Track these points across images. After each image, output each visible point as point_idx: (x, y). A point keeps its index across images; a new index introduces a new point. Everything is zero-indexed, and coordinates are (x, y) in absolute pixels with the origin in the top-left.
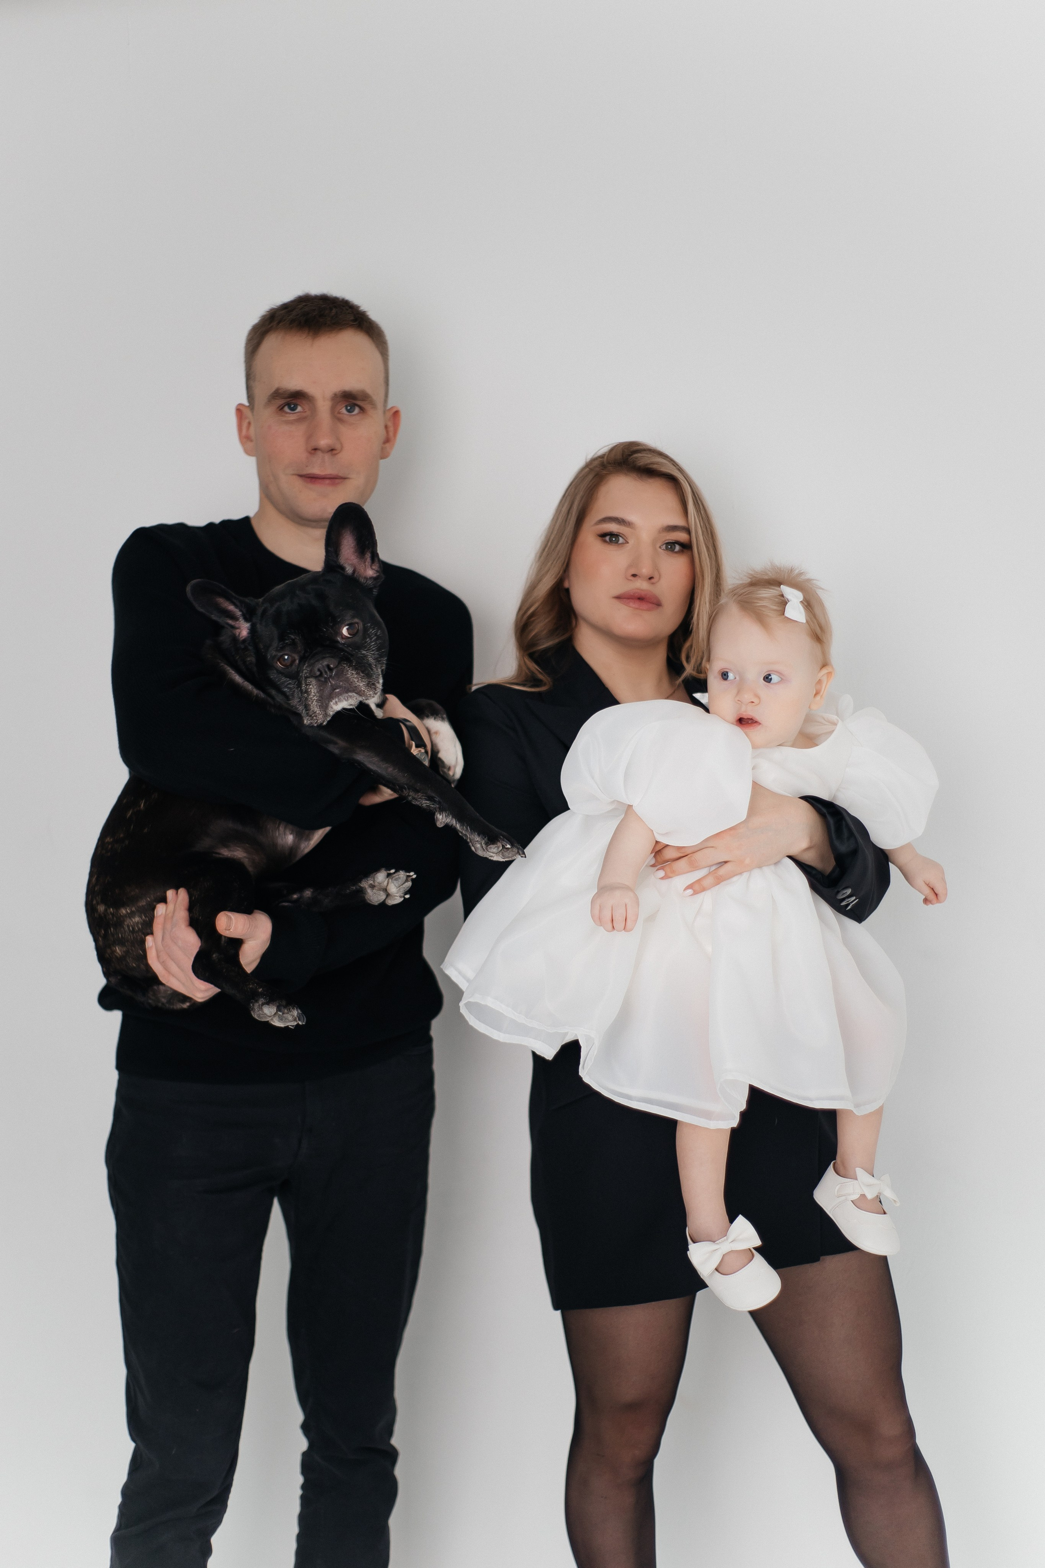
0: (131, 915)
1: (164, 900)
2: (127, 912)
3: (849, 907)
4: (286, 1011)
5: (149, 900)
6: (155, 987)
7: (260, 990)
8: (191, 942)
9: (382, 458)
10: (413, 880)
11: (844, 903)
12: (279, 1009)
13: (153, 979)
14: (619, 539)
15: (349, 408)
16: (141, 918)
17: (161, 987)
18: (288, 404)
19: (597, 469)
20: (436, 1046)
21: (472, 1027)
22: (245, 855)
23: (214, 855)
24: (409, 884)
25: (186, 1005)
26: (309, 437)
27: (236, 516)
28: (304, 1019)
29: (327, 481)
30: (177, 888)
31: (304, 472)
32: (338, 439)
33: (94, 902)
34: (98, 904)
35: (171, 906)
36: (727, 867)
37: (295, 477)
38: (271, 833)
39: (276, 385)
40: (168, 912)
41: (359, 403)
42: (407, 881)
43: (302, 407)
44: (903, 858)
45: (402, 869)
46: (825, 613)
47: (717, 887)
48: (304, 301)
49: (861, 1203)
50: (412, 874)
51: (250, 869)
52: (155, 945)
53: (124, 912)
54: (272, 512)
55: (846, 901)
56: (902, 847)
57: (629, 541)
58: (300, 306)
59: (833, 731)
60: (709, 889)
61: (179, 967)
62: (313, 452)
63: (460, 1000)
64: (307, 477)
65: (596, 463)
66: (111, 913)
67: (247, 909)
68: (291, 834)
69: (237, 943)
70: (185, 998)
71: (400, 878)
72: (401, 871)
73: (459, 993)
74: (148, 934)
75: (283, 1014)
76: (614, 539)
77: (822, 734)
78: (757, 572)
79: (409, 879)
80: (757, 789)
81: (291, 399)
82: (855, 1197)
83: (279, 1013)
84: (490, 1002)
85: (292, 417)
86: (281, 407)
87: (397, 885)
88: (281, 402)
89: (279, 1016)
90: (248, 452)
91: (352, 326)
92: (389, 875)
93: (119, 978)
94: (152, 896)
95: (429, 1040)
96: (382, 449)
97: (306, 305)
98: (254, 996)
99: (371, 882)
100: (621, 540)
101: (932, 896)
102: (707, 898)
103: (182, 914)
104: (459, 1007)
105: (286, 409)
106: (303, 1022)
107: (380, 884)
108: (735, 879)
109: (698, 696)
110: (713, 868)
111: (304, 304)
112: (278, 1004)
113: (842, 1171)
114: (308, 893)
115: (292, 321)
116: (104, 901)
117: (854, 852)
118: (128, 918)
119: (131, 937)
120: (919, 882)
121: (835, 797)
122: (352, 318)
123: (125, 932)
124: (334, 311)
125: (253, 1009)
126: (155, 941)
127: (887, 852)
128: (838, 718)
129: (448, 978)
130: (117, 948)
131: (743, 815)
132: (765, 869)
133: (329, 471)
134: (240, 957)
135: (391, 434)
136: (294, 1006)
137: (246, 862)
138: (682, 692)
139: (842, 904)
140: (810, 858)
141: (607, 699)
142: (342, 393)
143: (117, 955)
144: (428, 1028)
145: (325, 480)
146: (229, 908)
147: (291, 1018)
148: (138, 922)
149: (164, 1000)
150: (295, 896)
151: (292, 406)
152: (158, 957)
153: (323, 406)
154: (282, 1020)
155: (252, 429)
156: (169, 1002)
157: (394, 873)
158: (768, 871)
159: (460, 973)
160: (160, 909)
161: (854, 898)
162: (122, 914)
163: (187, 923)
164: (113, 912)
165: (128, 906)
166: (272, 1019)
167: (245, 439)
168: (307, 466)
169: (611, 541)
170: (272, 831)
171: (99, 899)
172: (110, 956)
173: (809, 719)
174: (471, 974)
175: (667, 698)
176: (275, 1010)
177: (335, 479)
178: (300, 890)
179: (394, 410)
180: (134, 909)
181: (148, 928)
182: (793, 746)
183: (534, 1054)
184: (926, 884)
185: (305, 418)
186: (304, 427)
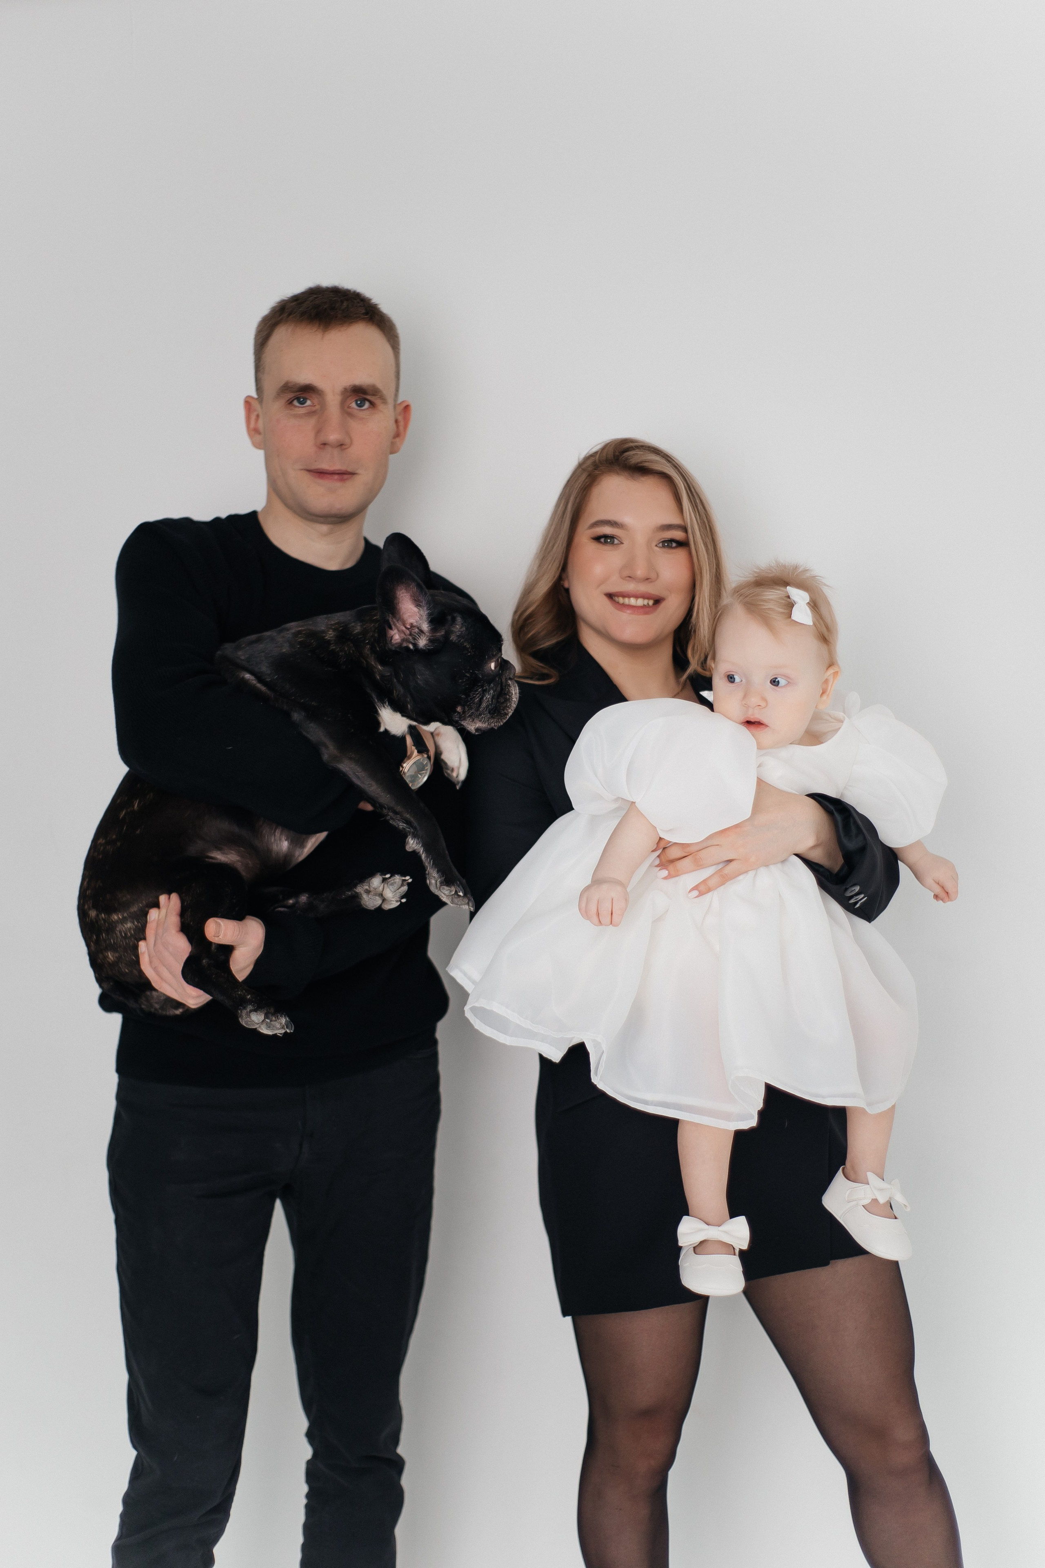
0: (124, 921)
1: (157, 905)
2: (119, 918)
3: (858, 906)
4: (274, 1018)
5: (141, 905)
6: (148, 993)
7: (249, 997)
8: (182, 947)
9: (392, 453)
10: (409, 884)
11: (852, 901)
12: (266, 1017)
13: (146, 985)
14: (614, 540)
15: (359, 402)
16: (134, 924)
17: (154, 993)
18: (298, 399)
19: (590, 469)
20: (442, 1049)
21: (477, 1031)
22: (238, 858)
23: (207, 860)
24: (405, 888)
25: (179, 1012)
26: (318, 431)
27: (243, 510)
28: (292, 1027)
29: (336, 477)
30: (169, 893)
31: (313, 467)
32: (348, 434)
33: (86, 907)
34: (89, 909)
35: (163, 911)
36: (732, 866)
37: (302, 471)
38: (266, 837)
39: (285, 378)
40: (160, 917)
41: (368, 397)
42: (402, 885)
43: (311, 401)
44: (913, 856)
45: (398, 873)
46: (830, 612)
47: (722, 887)
48: (315, 293)
49: (873, 1207)
50: (408, 878)
51: (243, 874)
52: (148, 949)
53: (116, 917)
54: (279, 506)
55: (854, 899)
56: (911, 846)
57: (624, 542)
58: (311, 299)
59: (840, 728)
60: (716, 889)
61: (171, 973)
62: (322, 446)
63: (465, 1004)
64: (315, 472)
65: (589, 462)
66: (103, 919)
67: (238, 915)
68: (286, 840)
69: (227, 950)
70: (178, 1004)
71: (395, 883)
72: (396, 876)
73: (464, 996)
74: (141, 939)
75: (271, 1021)
76: (609, 541)
77: (828, 732)
78: (762, 570)
79: (405, 883)
80: (762, 786)
81: (301, 393)
82: (866, 1202)
83: (267, 1020)
84: (495, 1007)
85: (301, 411)
86: (290, 401)
87: (392, 890)
88: (290, 396)
89: (267, 1023)
90: (257, 445)
91: (363, 319)
92: (384, 880)
93: (111, 984)
94: (144, 902)
95: (435, 1042)
96: (393, 444)
97: (316, 298)
98: (242, 1003)
99: (367, 887)
100: (616, 541)
101: (942, 894)
102: (714, 898)
103: (174, 920)
104: (464, 1012)
105: (296, 403)
106: (291, 1030)
107: (376, 889)
108: (741, 877)
109: (705, 694)
110: (720, 866)
111: (315, 296)
112: (265, 1011)
113: (852, 1175)
114: (304, 898)
115: (303, 314)
116: (95, 906)
117: (863, 850)
118: (120, 925)
119: (123, 942)
120: (929, 881)
121: (842, 795)
122: (364, 311)
123: (117, 937)
124: (345, 304)
125: (241, 1016)
126: (147, 946)
127: (895, 851)
128: (844, 715)
129: (453, 980)
130: (109, 954)
131: (748, 814)
132: (772, 867)
133: (338, 467)
134: (231, 963)
135: (401, 428)
136: (283, 1014)
137: (239, 866)
138: (689, 691)
139: (850, 902)
140: (817, 856)
141: (614, 695)
142: (352, 388)
143: (110, 961)
144: (433, 1030)
145: (334, 475)
146: (220, 914)
147: (278, 1026)
148: (130, 927)
149: (157, 1006)
150: (291, 901)
151: (302, 400)
152: (151, 962)
153: (333, 400)
154: (269, 1027)
155: (261, 421)
156: (162, 1008)
157: (390, 878)
158: (775, 869)
159: (465, 974)
160: (153, 914)
161: (862, 896)
162: (114, 920)
163: (178, 928)
164: (105, 918)
165: (120, 912)
166: (260, 1027)
167: (254, 431)
168: (316, 461)
169: (606, 543)
170: (268, 836)
171: (90, 903)
172: (102, 962)
173: (817, 717)
174: (476, 976)
175: (675, 696)
176: (263, 1017)
177: (344, 475)
178: (296, 895)
179: (405, 405)
180: (125, 915)
181: (140, 933)
182: (799, 744)
183: (541, 1056)
184: (936, 882)
185: (314, 412)
186: (312, 421)
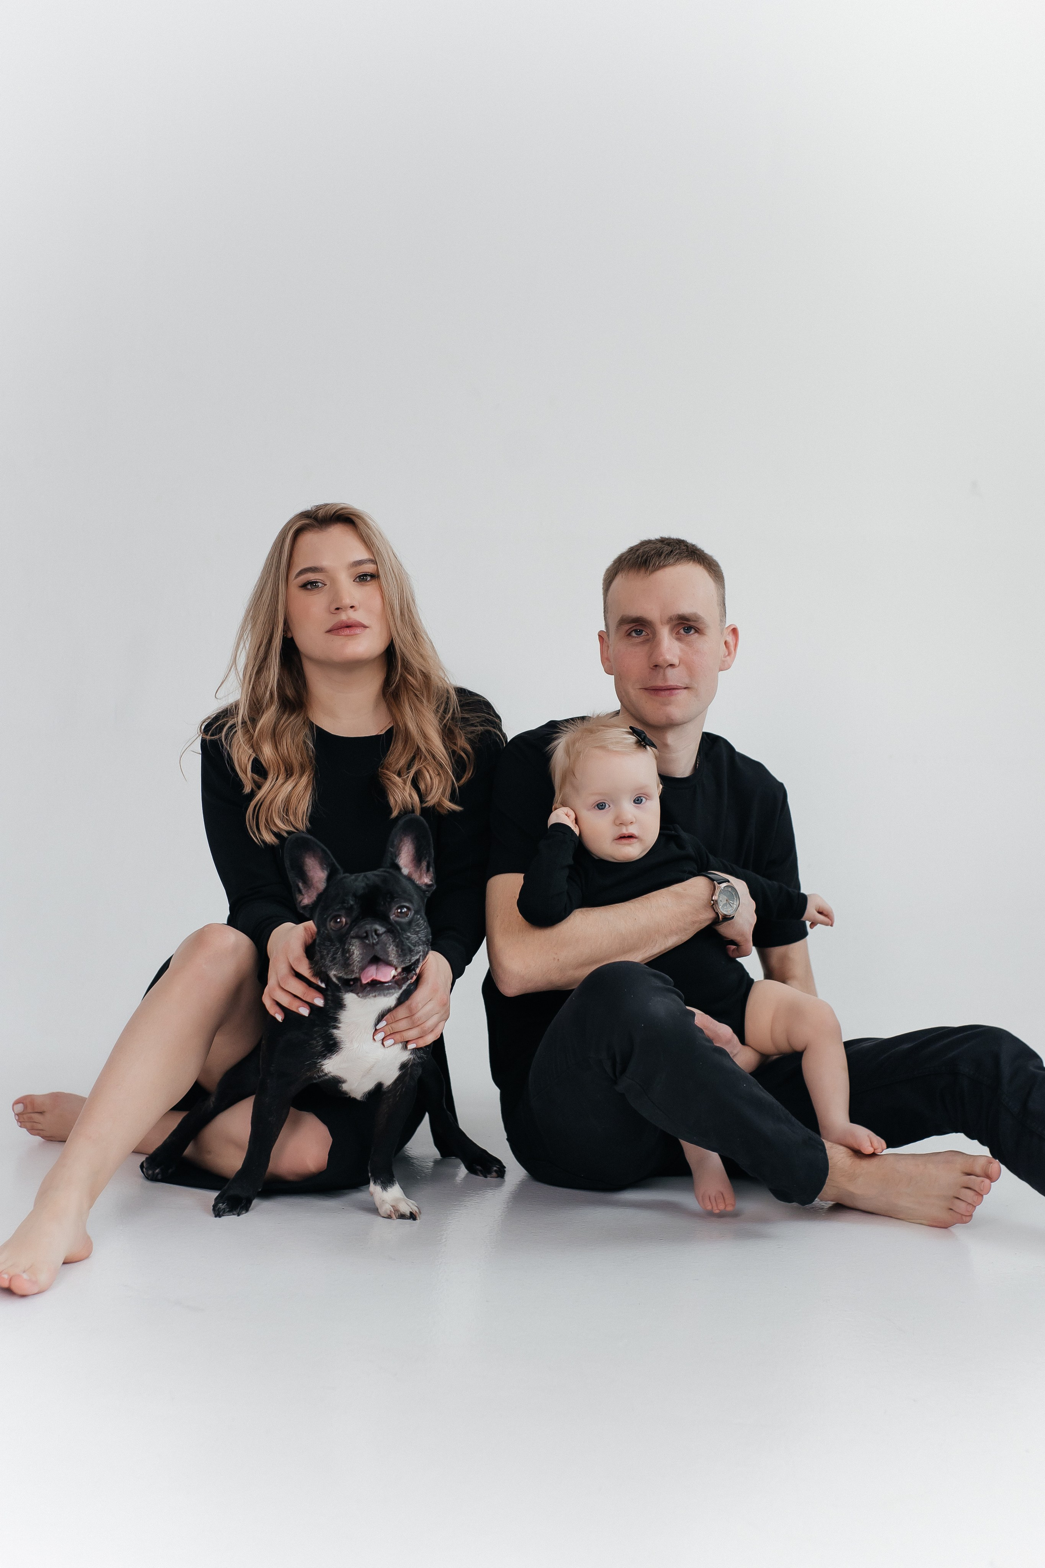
9: (723, 669)
15: (686, 629)
18: (636, 631)
26: (650, 655)
31: (648, 686)
37: (642, 690)
41: (692, 623)
43: (645, 631)
62: (654, 668)
64: (650, 690)
81: (637, 625)
85: (638, 640)
86: (628, 633)
88: (626, 627)
90: (609, 671)
91: (686, 559)
96: (723, 661)
105: (634, 634)
122: (686, 553)
133: (671, 684)
135: (732, 648)
142: (678, 617)
145: (667, 691)
151: (638, 631)
153: (664, 628)
155: (610, 651)
167: (606, 660)
168: (650, 681)
177: (676, 690)
179: (732, 628)
185: (648, 640)
186: (646, 648)
